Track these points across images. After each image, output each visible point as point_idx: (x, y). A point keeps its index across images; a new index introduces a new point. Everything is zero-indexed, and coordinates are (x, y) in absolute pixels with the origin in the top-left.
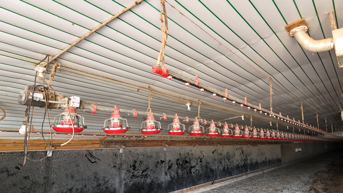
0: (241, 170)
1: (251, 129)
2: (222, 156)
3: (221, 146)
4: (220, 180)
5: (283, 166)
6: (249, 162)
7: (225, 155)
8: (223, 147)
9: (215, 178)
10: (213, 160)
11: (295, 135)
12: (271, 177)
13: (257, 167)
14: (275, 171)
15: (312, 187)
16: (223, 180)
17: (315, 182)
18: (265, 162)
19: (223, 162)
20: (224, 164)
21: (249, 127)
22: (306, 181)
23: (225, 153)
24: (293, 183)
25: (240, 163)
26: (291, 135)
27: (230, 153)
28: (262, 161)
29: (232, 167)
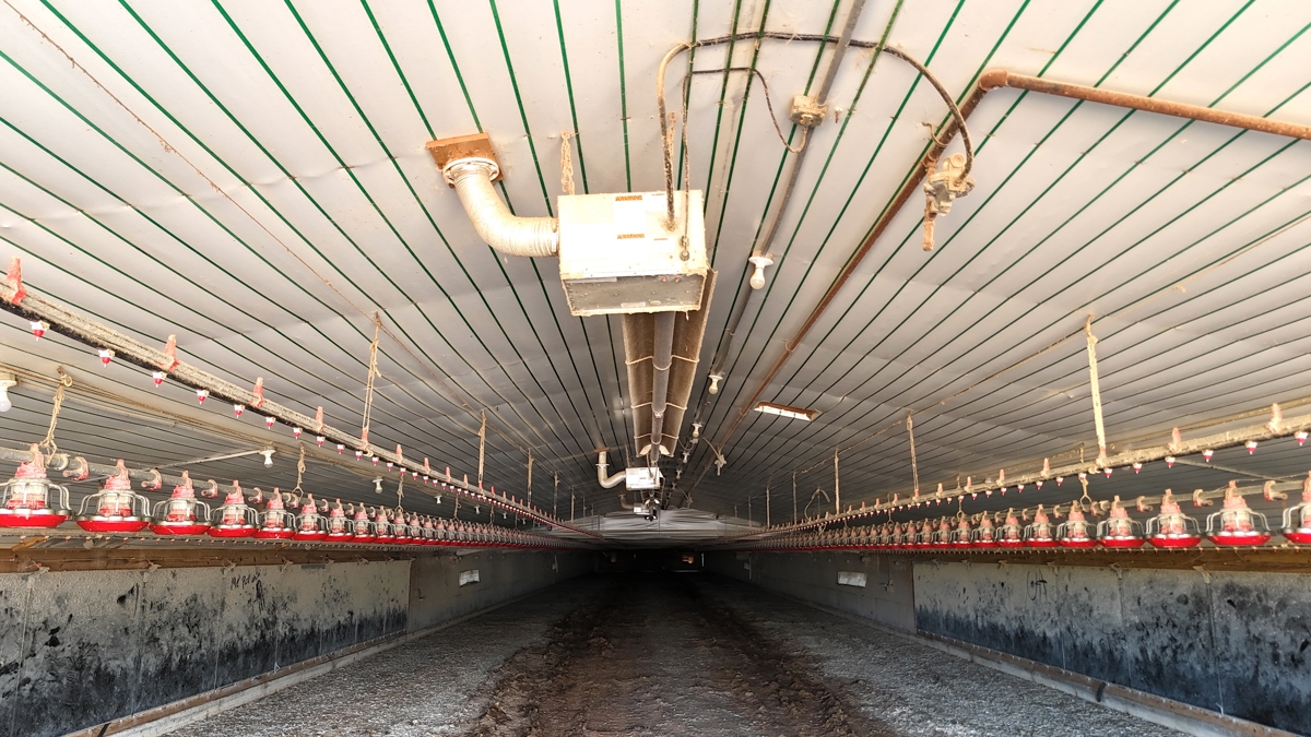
0: (242, 666)
1: (295, 503)
2: (165, 614)
3: (164, 570)
4: (141, 714)
5: (410, 637)
6: (281, 630)
7: (180, 609)
8: (174, 575)
9: (114, 708)
10: (115, 631)
11: (459, 525)
12: (360, 681)
13: (311, 648)
14: (380, 659)
15: (489, 704)
16: (152, 715)
17: (501, 686)
18: (345, 627)
19: (165, 637)
20: (165, 648)
21: (288, 494)
22: (476, 685)
23: (177, 601)
24: (431, 696)
25: (241, 639)
26: (445, 528)
27: (206, 599)
28: (336, 623)
29: (202, 655)
